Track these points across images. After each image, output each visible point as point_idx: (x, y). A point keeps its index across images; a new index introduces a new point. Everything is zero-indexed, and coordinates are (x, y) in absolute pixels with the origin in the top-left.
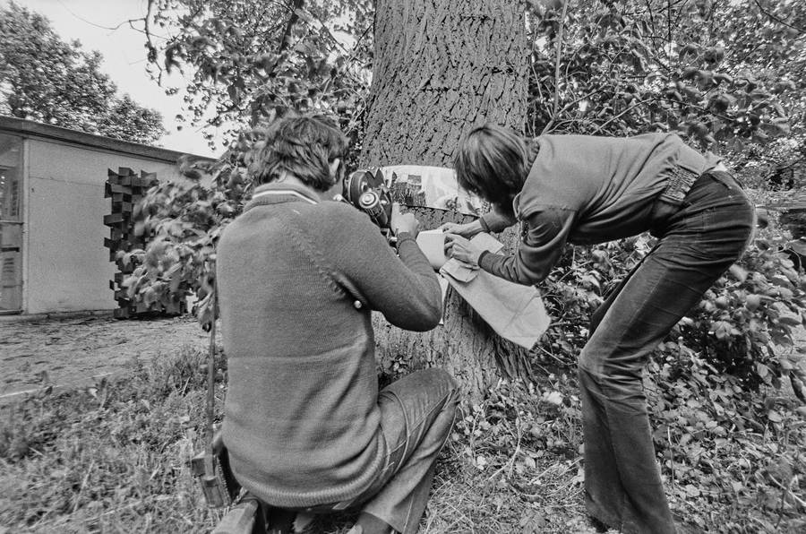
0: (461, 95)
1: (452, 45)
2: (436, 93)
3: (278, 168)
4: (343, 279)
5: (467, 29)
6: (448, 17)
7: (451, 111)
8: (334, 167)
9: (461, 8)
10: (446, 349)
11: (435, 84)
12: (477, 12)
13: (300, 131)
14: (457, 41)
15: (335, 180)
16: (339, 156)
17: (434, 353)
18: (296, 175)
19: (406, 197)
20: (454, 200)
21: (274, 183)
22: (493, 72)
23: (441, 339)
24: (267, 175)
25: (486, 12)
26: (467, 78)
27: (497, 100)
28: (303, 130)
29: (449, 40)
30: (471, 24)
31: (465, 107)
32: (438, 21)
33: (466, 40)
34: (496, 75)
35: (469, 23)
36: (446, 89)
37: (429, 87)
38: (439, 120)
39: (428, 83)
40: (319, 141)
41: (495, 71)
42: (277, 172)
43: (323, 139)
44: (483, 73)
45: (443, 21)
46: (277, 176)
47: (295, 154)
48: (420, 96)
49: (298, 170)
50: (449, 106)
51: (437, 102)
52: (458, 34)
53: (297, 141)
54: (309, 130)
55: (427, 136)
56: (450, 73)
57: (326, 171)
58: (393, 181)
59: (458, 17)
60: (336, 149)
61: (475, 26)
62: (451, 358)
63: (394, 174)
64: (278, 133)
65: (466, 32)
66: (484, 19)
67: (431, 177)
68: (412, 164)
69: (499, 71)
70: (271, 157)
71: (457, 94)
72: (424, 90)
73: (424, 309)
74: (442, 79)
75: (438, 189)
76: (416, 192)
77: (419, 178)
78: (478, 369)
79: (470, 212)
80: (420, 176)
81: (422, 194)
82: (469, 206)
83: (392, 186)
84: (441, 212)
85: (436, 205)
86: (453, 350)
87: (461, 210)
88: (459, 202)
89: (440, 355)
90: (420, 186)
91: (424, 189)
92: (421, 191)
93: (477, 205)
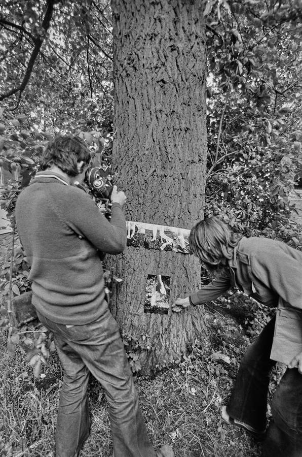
0: (174, 179)
1: (169, 147)
2: (160, 178)
3: (50, 163)
4: (71, 225)
5: (177, 137)
6: (166, 128)
7: (168, 190)
8: (80, 165)
10: (169, 325)
11: (159, 172)
12: (183, 126)
13: (64, 144)
14: (171, 144)
15: (80, 171)
16: (83, 160)
17: (163, 329)
18: (59, 167)
19: (144, 242)
20: (171, 244)
21: (47, 170)
22: (191, 163)
23: (166, 321)
24: (45, 165)
25: (188, 126)
26: (177, 168)
27: (193, 180)
28: (66, 144)
29: (167, 143)
30: (180, 134)
31: (176, 187)
32: (160, 129)
33: (177, 143)
34: (193, 165)
35: (178, 133)
36: (165, 176)
37: (155, 174)
38: (162, 195)
39: (155, 171)
40: (74, 151)
41: (193, 162)
42: (49, 164)
43: (76, 150)
44: (186, 164)
45: (163, 130)
46: (50, 167)
47: (59, 156)
48: (150, 179)
49: (60, 165)
50: (167, 187)
51: (161, 184)
52: (172, 139)
53: (63, 150)
54: (70, 144)
55: (155, 205)
56: (168, 165)
57: (75, 167)
58: (136, 231)
59: (172, 129)
60: (83, 156)
61: (182, 134)
63: (136, 227)
64: (53, 144)
65: (177, 139)
66: (187, 130)
67: (158, 231)
68: (147, 222)
70: (48, 155)
71: (172, 179)
72: (152, 175)
73: (113, 244)
74: (163, 168)
76: (150, 240)
77: (151, 232)
78: (184, 332)
79: (180, 251)
80: (152, 231)
81: (154, 242)
82: (180, 247)
83: (135, 234)
84: (165, 252)
85: (162, 248)
86: (173, 326)
87: (175, 250)
88: (174, 245)
89: (166, 330)
90: (152, 237)
91: (154, 239)
92: (153, 240)
93: (184, 246)
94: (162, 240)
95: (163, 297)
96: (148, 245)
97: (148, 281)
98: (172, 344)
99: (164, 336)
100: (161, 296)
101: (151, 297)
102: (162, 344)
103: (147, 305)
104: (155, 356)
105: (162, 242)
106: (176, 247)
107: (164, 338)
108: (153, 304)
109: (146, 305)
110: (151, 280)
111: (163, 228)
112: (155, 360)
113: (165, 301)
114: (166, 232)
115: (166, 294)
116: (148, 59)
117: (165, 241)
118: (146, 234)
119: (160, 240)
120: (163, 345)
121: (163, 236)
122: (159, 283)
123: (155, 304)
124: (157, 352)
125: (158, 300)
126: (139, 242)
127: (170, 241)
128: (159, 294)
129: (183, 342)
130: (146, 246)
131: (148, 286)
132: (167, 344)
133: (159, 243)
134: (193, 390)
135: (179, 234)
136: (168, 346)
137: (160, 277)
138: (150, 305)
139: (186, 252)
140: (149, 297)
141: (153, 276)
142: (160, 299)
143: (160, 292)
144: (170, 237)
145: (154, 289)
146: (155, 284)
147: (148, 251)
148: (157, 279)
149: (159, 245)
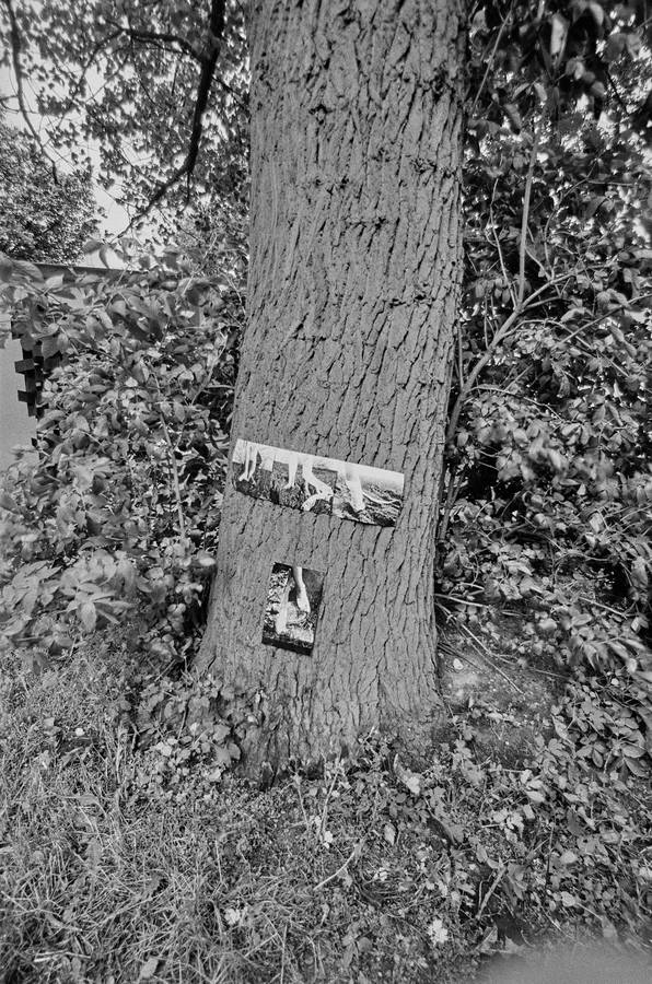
0: (343, 346)
1: (332, 268)
2: (310, 344)
5: (355, 242)
6: (328, 223)
7: (329, 370)
9: (347, 207)
10: (314, 682)
11: (309, 330)
12: (370, 215)
14: (339, 262)
17: (300, 688)
19: (271, 490)
20: (328, 500)
22: (392, 306)
23: (309, 671)
25: (384, 213)
26: (351, 320)
27: (397, 349)
29: (328, 260)
30: (361, 234)
31: (349, 364)
32: (315, 227)
33: (353, 259)
34: (396, 309)
35: (358, 230)
36: (323, 339)
37: (301, 334)
38: (313, 384)
39: (301, 327)
41: (395, 304)
44: (376, 310)
45: (322, 229)
48: (290, 346)
50: (326, 365)
51: (312, 357)
52: (341, 251)
55: (298, 407)
56: (330, 312)
58: (258, 465)
59: (341, 223)
61: (366, 236)
62: (320, 694)
63: (259, 455)
65: (353, 249)
66: (380, 223)
67: (300, 467)
68: (278, 446)
69: (401, 303)
71: (338, 345)
72: (296, 337)
74: (318, 322)
75: (310, 485)
76: (282, 486)
77: (285, 468)
78: (354, 703)
79: (349, 516)
80: (287, 465)
81: (289, 490)
82: (349, 508)
83: (256, 471)
84: (313, 514)
85: (307, 506)
86: (323, 685)
87: (339, 513)
88: (335, 502)
89: (306, 691)
90: (287, 479)
91: (291, 484)
92: (288, 486)
93: (359, 506)
94: (306, 488)
95: (303, 617)
96: (278, 496)
97: (275, 577)
98: (318, 725)
99: (299, 704)
100: (300, 613)
101: (276, 613)
102: (295, 719)
103: (269, 629)
104: (276, 743)
105: (308, 493)
106: (339, 507)
107: (299, 708)
108: (281, 629)
109: (266, 628)
110: (281, 575)
111: (310, 461)
112: (273, 750)
113: (306, 626)
114: (317, 471)
115: (309, 610)
116: (293, 57)
117: (313, 491)
118: (276, 472)
119: (302, 487)
120: (297, 723)
121: (310, 479)
122: (297, 585)
123: (286, 630)
124: (280, 734)
125: (292, 621)
126: (262, 489)
127: (325, 492)
128: (295, 609)
129: (350, 725)
130: (275, 497)
131: (274, 587)
132: (307, 721)
133: (299, 494)
134: (328, 837)
135: (349, 477)
136: (308, 728)
137: (299, 571)
138: (274, 630)
139: (364, 519)
140: (274, 612)
141: (287, 568)
142: (297, 621)
143: (296, 604)
144: (325, 482)
145: (284, 597)
146: (287, 586)
147: (278, 510)
148: (292, 575)
149: (300, 498)
